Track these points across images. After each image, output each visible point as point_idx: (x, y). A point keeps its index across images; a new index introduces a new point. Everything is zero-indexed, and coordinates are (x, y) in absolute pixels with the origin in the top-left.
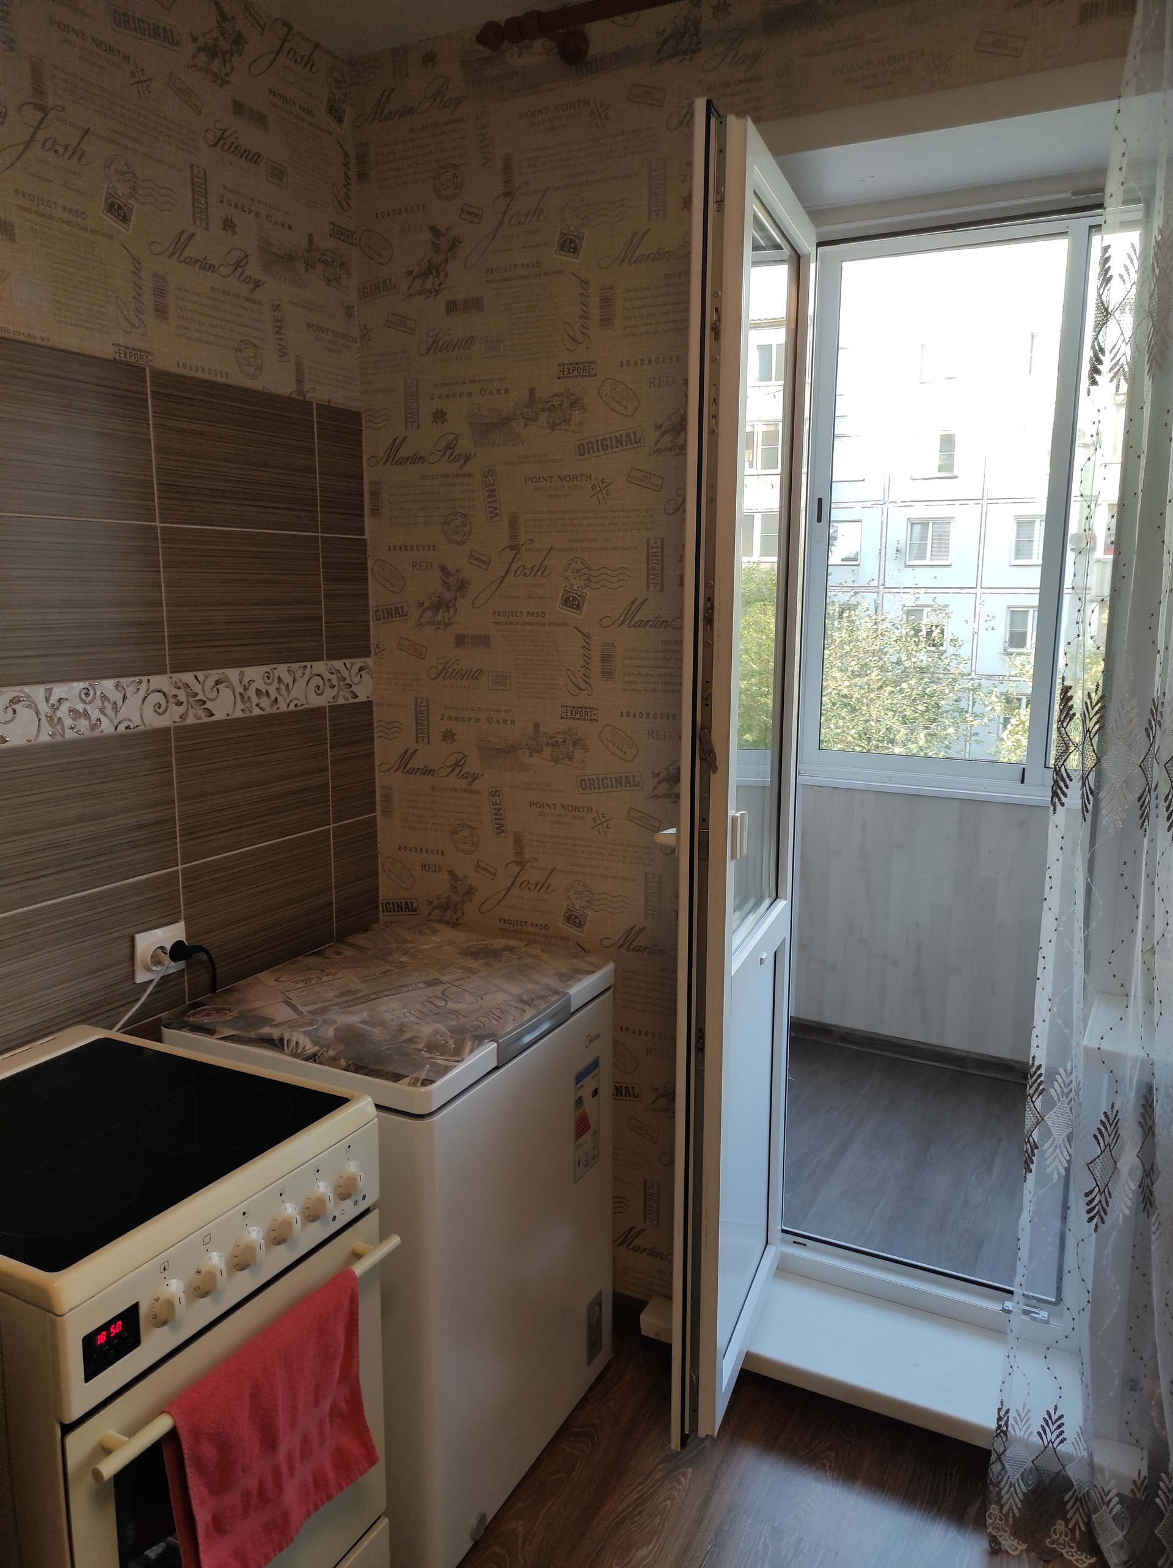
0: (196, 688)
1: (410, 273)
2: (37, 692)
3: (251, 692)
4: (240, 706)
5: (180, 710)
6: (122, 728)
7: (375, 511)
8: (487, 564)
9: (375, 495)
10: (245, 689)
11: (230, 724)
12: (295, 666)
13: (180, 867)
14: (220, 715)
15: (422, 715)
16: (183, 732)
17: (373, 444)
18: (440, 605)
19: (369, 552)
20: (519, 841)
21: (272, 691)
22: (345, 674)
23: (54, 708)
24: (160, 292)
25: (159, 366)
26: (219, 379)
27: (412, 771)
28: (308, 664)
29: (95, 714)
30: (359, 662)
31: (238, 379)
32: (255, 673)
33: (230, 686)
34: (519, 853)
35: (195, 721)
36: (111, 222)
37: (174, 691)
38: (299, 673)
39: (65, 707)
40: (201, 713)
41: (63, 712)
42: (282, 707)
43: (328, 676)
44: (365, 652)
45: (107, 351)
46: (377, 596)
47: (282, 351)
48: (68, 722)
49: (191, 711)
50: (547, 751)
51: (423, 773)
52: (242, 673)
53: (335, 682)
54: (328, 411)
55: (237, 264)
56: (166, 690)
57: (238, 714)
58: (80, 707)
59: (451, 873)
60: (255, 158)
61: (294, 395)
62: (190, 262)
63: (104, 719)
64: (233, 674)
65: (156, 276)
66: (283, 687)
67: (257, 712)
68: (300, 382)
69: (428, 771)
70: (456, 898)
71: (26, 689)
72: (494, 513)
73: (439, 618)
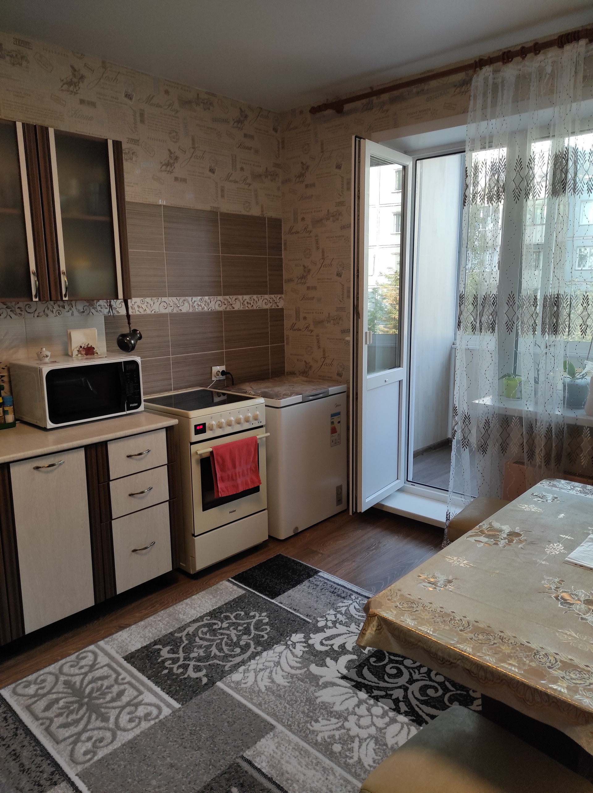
0: (230, 300)
1: (295, 176)
2: (189, 299)
3: (245, 303)
4: (242, 306)
5: (226, 306)
6: (210, 310)
7: (285, 249)
8: (316, 264)
9: (285, 244)
10: (244, 302)
11: (239, 311)
12: (259, 296)
13: (224, 350)
14: (236, 309)
15: (297, 312)
16: (226, 312)
17: (285, 228)
18: (303, 277)
19: (283, 262)
20: (324, 351)
21: (252, 303)
22: (275, 299)
23: (193, 303)
24: (222, 191)
25: (222, 211)
26: (238, 213)
27: (295, 330)
28: (263, 296)
29: (203, 306)
30: (279, 296)
31: (244, 213)
32: (247, 297)
33: (239, 300)
34: (324, 354)
35: (229, 310)
36: (210, 174)
37: (224, 301)
38: (260, 298)
39: (196, 303)
40: (231, 307)
41: (195, 304)
42: (255, 308)
43: (269, 299)
44: (281, 292)
45: (208, 209)
46: (285, 275)
47: (257, 203)
48: (196, 307)
49: (228, 307)
50: (332, 321)
51: (298, 330)
52: (243, 297)
53: (271, 301)
54: (270, 219)
55: (245, 180)
56: (221, 300)
57: (241, 309)
58: (199, 303)
59: (305, 362)
60: (250, 148)
61: (261, 216)
62: (231, 181)
63: (205, 307)
64: (240, 297)
65: (222, 187)
66: (255, 302)
67: (247, 308)
68: (262, 211)
69: (299, 330)
70: (307, 370)
71: (187, 298)
72: (318, 248)
73: (302, 281)
